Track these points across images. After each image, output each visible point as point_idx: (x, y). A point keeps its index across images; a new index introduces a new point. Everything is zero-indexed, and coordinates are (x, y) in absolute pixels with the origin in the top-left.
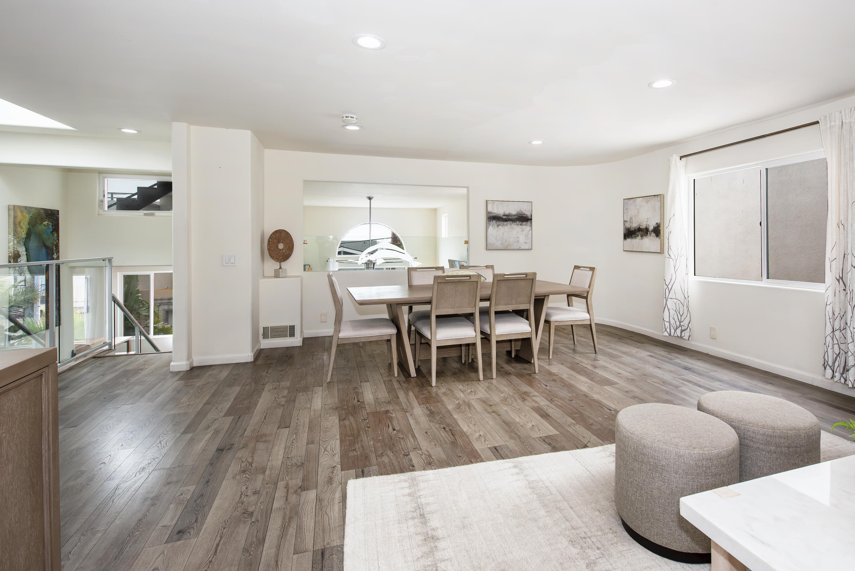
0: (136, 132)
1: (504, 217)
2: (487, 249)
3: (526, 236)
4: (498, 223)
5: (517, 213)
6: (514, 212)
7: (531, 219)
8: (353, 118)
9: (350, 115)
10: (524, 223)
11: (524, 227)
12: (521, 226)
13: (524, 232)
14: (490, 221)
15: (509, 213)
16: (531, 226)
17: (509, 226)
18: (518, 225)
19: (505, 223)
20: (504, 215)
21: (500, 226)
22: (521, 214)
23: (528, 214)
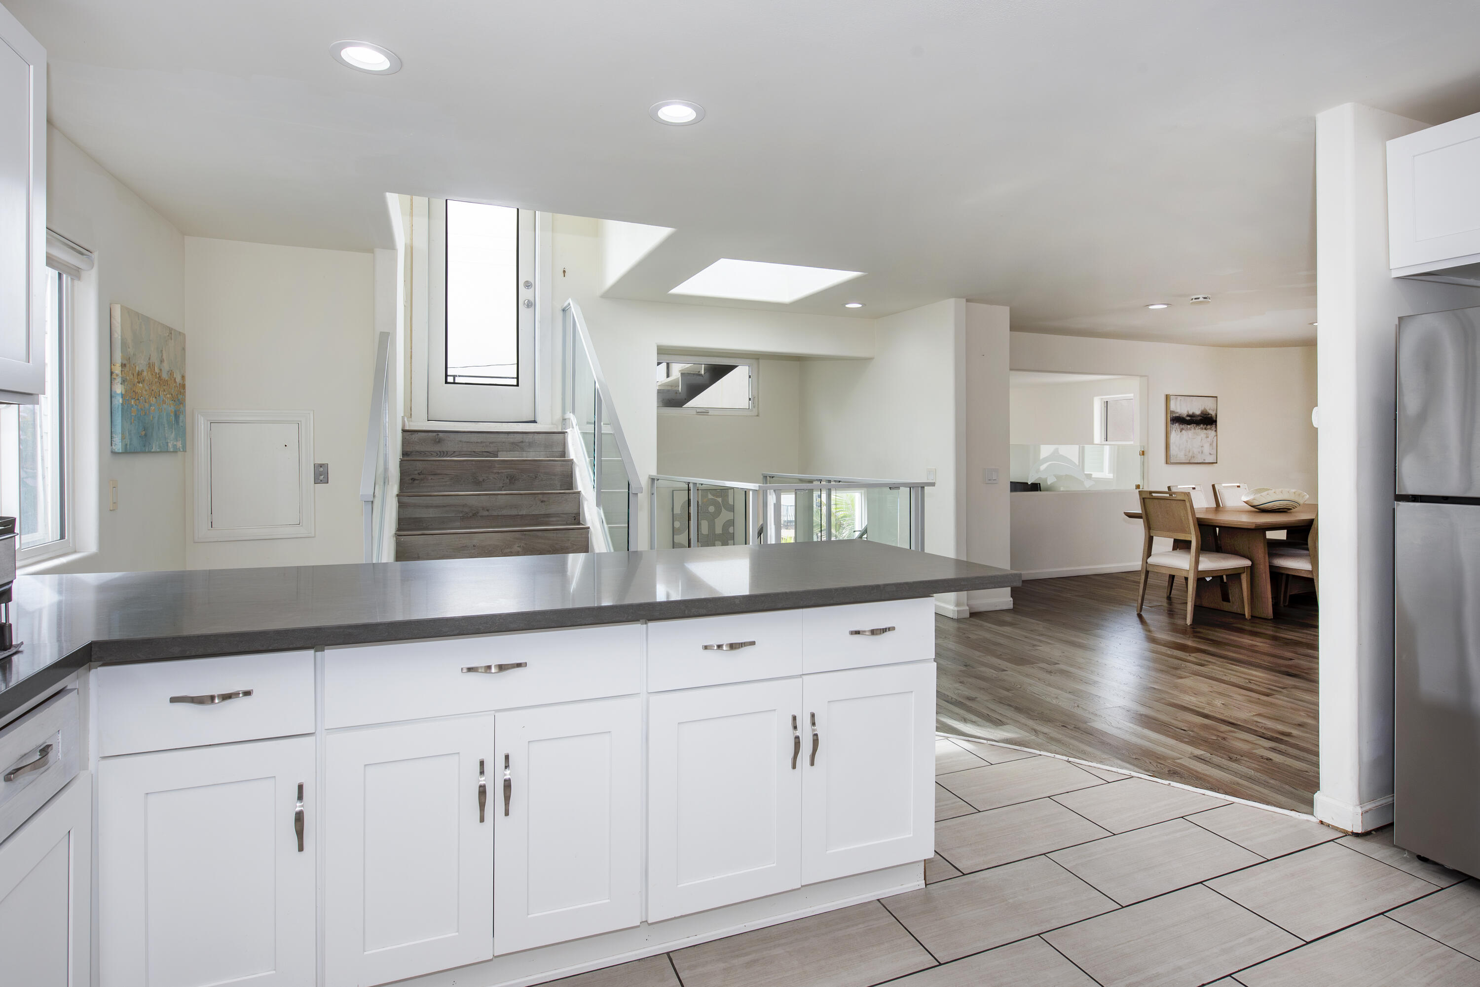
0: (860, 306)
1: (1188, 418)
2: (1167, 462)
3: (1210, 444)
4: (1181, 425)
5: (1201, 413)
6: (1198, 412)
7: (1216, 421)
8: (1198, 298)
9: (1194, 297)
10: (1209, 427)
11: (1209, 432)
12: (1205, 431)
13: (1209, 439)
14: (1173, 424)
15: (1193, 413)
16: (1216, 431)
17: (1193, 430)
18: (1202, 429)
19: (1189, 426)
20: (1188, 416)
21: (1183, 431)
22: (1206, 414)
23: (1213, 413)
